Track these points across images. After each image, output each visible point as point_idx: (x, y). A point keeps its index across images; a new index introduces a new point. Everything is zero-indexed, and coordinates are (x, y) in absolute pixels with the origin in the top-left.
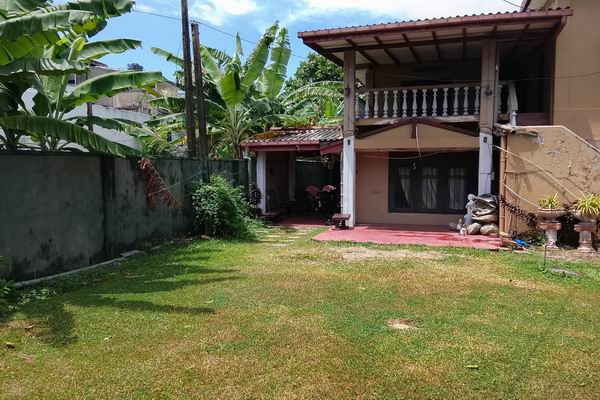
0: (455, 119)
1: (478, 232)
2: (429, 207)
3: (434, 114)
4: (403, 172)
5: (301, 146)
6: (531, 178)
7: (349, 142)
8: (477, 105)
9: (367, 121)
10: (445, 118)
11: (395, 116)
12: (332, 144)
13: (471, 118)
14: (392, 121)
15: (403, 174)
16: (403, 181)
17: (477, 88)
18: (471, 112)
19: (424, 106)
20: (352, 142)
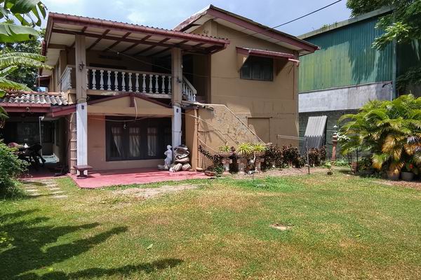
0: (157, 96)
1: (181, 170)
2: (134, 155)
3: (144, 92)
4: (115, 131)
5: (31, 108)
6: (211, 134)
7: (83, 107)
8: (169, 87)
9: (95, 92)
10: (151, 95)
11: (116, 90)
12: (64, 108)
13: (167, 96)
14: (114, 93)
15: (115, 132)
16: (115, 138)
17: (170, 77)
18: (166, 92)
19: (137, 85)
20: (86, 107)
